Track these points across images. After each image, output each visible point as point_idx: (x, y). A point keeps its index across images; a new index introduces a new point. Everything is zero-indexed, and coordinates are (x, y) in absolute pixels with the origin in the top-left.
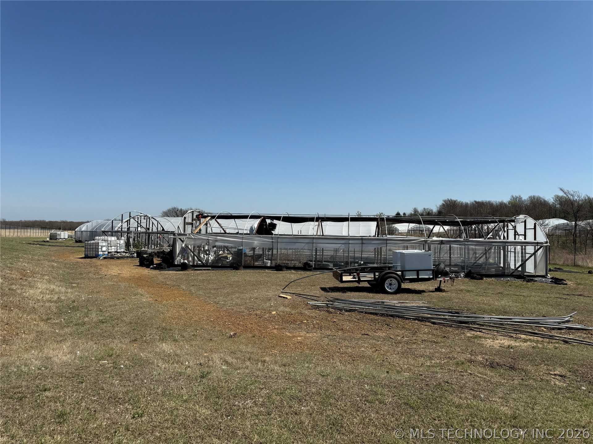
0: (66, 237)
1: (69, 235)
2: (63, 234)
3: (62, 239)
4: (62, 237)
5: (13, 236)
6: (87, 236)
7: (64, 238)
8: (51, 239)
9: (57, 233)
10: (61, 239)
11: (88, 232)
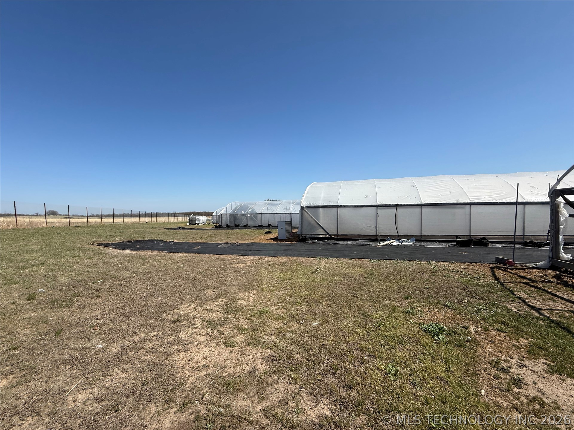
0: (205, 221)
1: (207, 219)
2: (202, 219)
3: (201, 223)
4: (201, 222)
5: (164, 221)
6: (227, 220)
7: (203, 223)
8: (190, 224)
9: (195, 218)
10: (199, 223)
11: (228, 215)
